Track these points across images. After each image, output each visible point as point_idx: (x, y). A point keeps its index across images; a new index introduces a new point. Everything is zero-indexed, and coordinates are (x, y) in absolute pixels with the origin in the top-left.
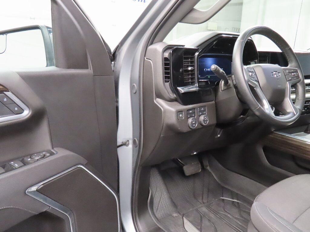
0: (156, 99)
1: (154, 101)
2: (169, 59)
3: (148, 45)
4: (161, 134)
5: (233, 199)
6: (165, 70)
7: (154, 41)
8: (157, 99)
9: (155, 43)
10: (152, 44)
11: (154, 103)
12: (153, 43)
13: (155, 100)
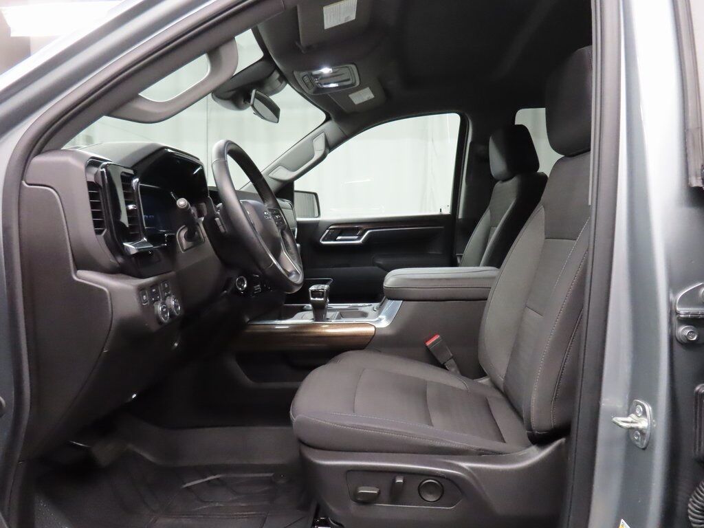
0: (75, 273)
1: (71, 277)
2: (100, 186)
3: (32, 154)
4: (103, 348)
5: (206, 477)
6: (92, 208)
7: (46, 148)
8: (80, 272)
9: (46, 151)
10: (39, 152)
11: (74, 280)
12: (43, 151)
13: (76, 275)
